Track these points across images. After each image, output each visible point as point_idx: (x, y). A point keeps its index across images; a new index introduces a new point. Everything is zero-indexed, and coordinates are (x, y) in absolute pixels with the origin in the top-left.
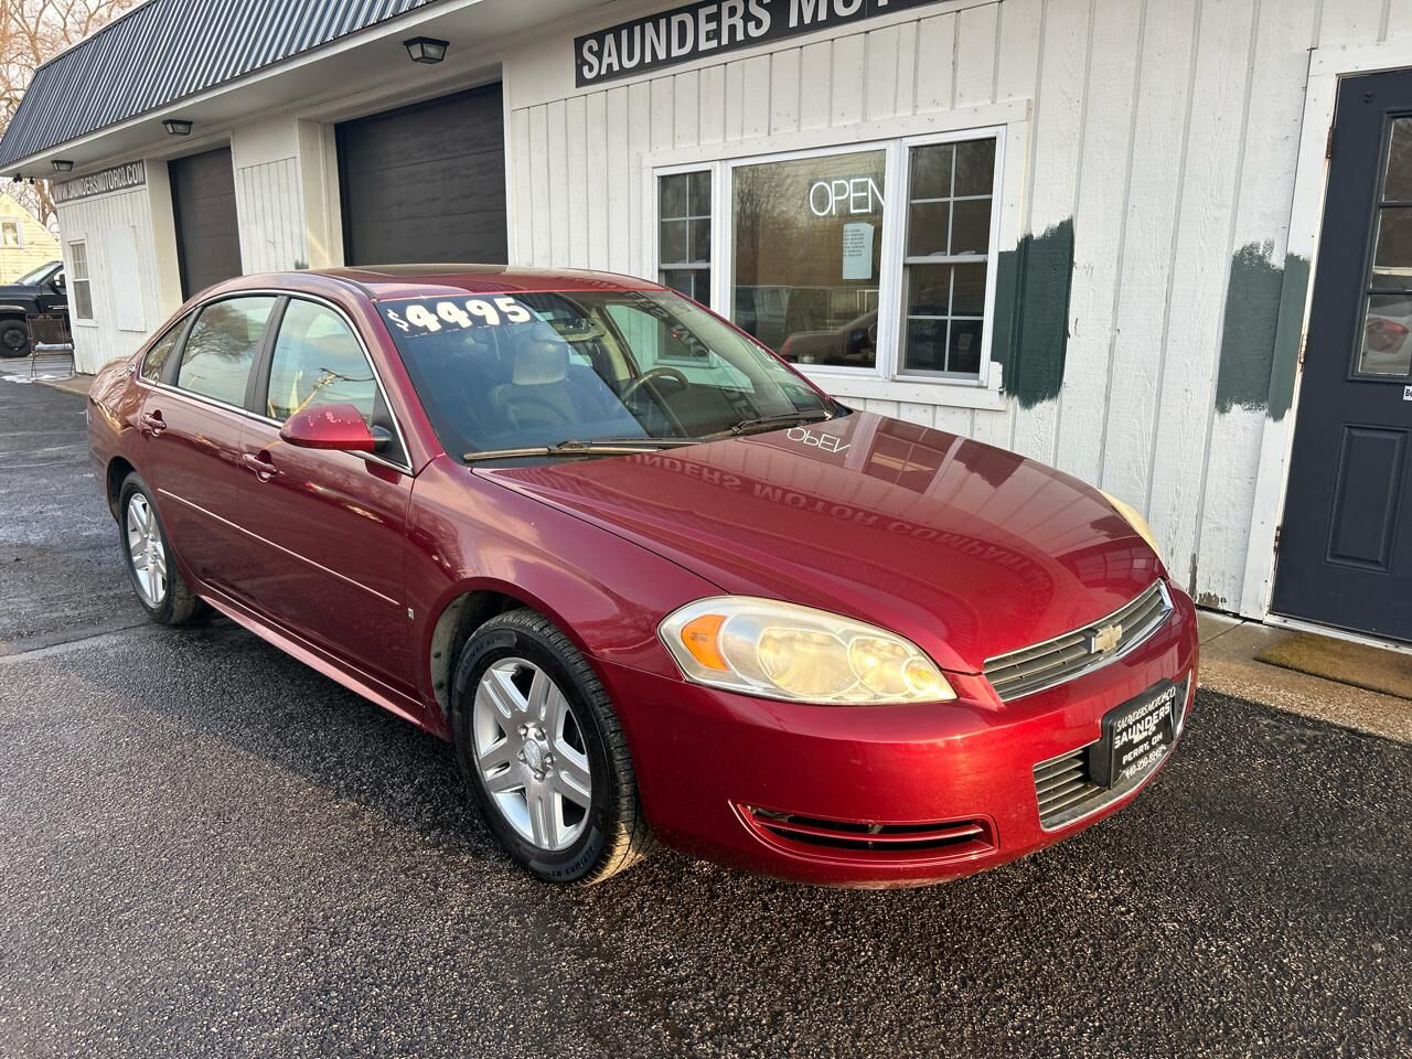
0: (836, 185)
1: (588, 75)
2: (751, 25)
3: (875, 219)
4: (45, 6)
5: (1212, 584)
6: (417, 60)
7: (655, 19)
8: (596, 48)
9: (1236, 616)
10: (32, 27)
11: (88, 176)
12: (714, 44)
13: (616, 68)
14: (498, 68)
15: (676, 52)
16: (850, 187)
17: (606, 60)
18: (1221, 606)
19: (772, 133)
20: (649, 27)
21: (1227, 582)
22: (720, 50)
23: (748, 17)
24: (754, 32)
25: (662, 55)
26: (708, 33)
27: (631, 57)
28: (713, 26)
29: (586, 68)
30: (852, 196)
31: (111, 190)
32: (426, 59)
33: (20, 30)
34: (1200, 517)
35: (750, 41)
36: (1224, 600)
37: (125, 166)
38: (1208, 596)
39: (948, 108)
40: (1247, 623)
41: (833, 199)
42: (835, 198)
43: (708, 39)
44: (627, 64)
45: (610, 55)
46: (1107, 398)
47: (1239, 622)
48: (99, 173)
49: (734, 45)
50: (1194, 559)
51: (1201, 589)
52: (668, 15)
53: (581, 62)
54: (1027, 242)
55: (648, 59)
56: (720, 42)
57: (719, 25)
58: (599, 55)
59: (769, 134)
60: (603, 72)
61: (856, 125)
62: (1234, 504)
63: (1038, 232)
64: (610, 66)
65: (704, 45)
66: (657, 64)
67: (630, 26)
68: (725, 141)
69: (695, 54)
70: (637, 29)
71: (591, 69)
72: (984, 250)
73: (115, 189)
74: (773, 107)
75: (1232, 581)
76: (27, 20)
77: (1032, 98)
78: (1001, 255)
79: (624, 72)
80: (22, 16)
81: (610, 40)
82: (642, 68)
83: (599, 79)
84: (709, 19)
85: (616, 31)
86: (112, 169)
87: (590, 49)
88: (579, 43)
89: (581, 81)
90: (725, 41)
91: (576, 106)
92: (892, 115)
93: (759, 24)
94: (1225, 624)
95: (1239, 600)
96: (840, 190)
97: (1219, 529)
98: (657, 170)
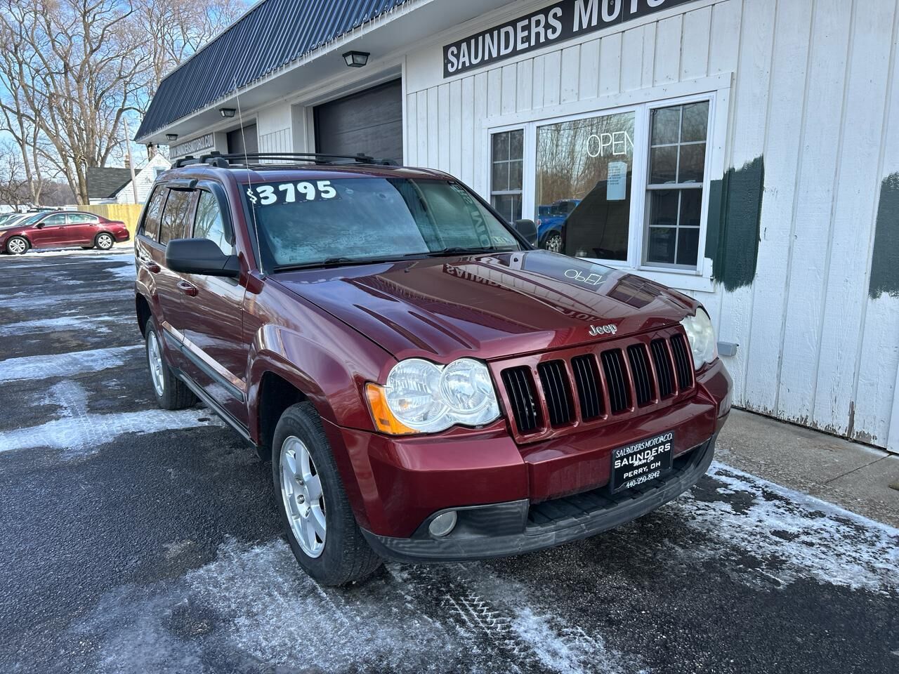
0: (603, 136)
1: (451, 70)
2: (550, 31)
3: (627, 159)
4: (185, 44)
5: (866, 425)
6: (350, 65)
7: (491, 31)
8: (455, 52)
9: (884, 450)
10: (178, 56)
11: (186, 143)
12: (526, 45)
13: (467, 64)
14: (399, 68)
15: (503, 52)
16: (612, 138)
17: (462, 60)
18: (872, 442)
19: (562, 103)
20: (487, 36)
21: (877, 425)
22: (530, 49)
23: (547, 26)
24: (551, 36)
25: (495, 55)
26: (522, 38)
27: (476, 57)
28: (526, 33)
29: (450, 65)
30: (614, 143)
31: (197, 151)
32: (355, 65)
33: (171, 58)
34: (856, 375)
35: (548, 42)
36: (875, 438)
37: (204, 136)
38: (862, 434)
39: (677, 81)
40: (893, 456)
41: (601, 145)
42: (602, 145)
43: (523, 42)
44: (474, 62)
45: (464, 56)
46: (787, 284)
47: (885, 455)
48: (192, 141)
49: (539, 45)
50: (852, 405)
51: (857, 428)
52: (499, 28)
53: (447, 62)
54: (730, 174)
55: (486, 58)
56: (530, 44)
57: (530, 33)
58: (457, 57)
59: (560, 104)
60: (460, 67)
61: (615, 96)
62: (883, 366)
63: (738, 166)
64: (464, 63)
65: (520, 47)
66: (492, 60)
67: (476, 37)
68: (532, 109)
69: (515, 53)
70: (480, 38)
71: (452, 66)
72: (700, 179)
73: (199, 150)
74: (562, 86)
75: (881, 424)
76: (175, 52)
77: (735, 72)
78: (712, 182)
79: (472, 67)
80: (173, 50)
81: (464, 46)
82: (483, 63)
83: (457, 72)
84: (524, 29)
85: (468, 40)
86: (198, 138)
87: (452, 52)
88: (446, 49)
89: (447, 74)
90: (533, 43)
91: (444, 90)
92: (639, 88)
93: (554, 31)
94: (874, 456)
95: (886, 439)
96: (606, 139)
97: (872, 385)
98: (490, 130)
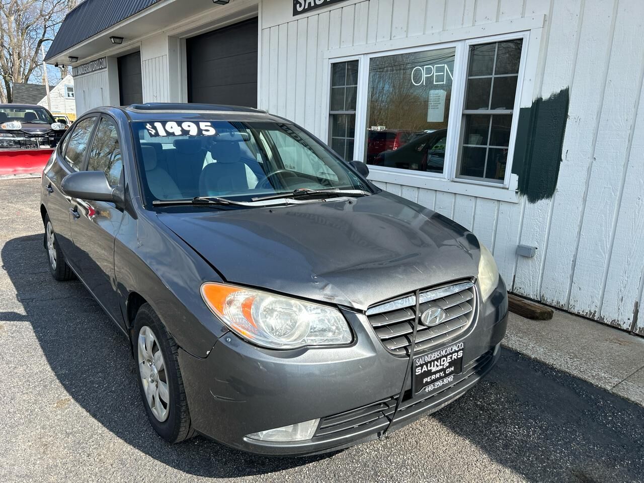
0: (426, 68)
1: (299, 9)
3: (448, 88)
6: (215, 3)
11: (85, 64)
13: (313, 4)
14: (256, 8)
16: (434, 70)
17: (308, 1)
29: (298, 5)
30: (435, 74)
31: (93, 71)
37: (99, 59)
41: (424, 76)
44: (318, 3)
48: (89, 63)
51: (640, 324)
53: (296, 3)
54: (538, 102)
59: (391, 39)
60: (306, 7)
63: (546, 96)
64: (310, 3)
66: (333, 2)
68: (367, 42)
71: (300, 6)
73: (95, 71)
74: (394, 24)
77: (547, 14)
78: (522, 110)
82: (326, 4)
83: (304, 11)
86: (94, 61)
89: (296, 13)
91: (293, 26)
92: (461, 27)
98: (330, 60)
